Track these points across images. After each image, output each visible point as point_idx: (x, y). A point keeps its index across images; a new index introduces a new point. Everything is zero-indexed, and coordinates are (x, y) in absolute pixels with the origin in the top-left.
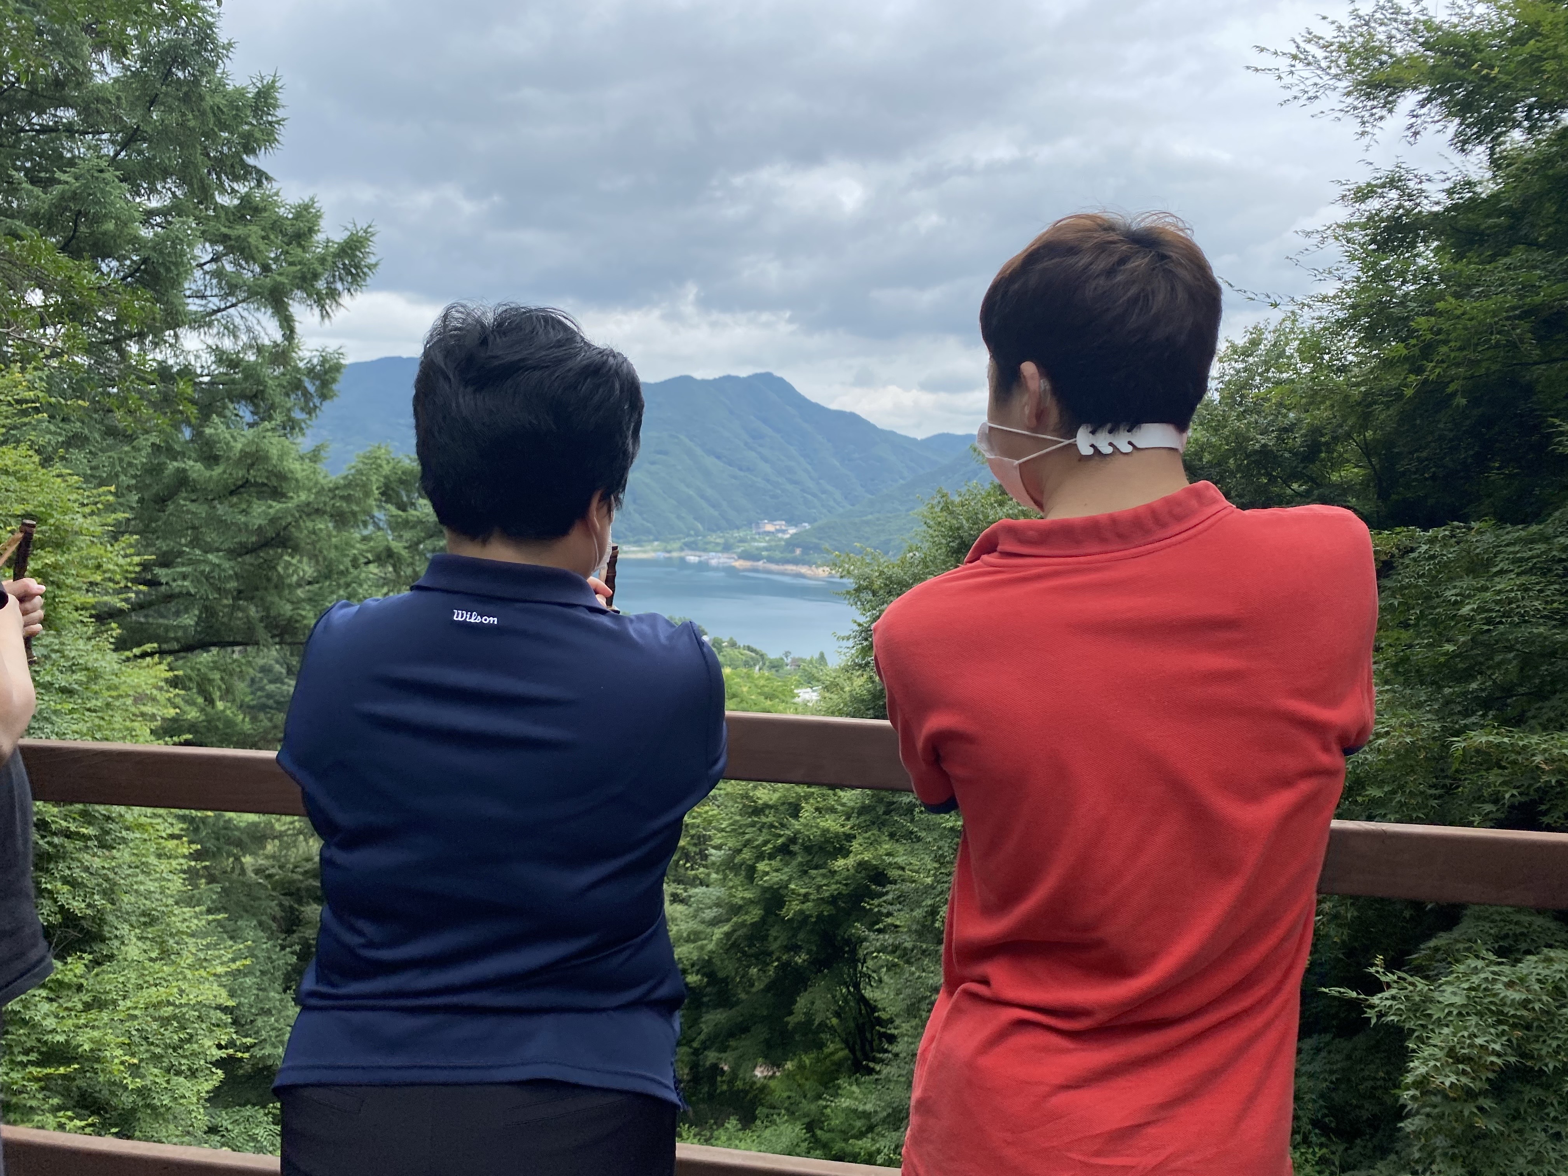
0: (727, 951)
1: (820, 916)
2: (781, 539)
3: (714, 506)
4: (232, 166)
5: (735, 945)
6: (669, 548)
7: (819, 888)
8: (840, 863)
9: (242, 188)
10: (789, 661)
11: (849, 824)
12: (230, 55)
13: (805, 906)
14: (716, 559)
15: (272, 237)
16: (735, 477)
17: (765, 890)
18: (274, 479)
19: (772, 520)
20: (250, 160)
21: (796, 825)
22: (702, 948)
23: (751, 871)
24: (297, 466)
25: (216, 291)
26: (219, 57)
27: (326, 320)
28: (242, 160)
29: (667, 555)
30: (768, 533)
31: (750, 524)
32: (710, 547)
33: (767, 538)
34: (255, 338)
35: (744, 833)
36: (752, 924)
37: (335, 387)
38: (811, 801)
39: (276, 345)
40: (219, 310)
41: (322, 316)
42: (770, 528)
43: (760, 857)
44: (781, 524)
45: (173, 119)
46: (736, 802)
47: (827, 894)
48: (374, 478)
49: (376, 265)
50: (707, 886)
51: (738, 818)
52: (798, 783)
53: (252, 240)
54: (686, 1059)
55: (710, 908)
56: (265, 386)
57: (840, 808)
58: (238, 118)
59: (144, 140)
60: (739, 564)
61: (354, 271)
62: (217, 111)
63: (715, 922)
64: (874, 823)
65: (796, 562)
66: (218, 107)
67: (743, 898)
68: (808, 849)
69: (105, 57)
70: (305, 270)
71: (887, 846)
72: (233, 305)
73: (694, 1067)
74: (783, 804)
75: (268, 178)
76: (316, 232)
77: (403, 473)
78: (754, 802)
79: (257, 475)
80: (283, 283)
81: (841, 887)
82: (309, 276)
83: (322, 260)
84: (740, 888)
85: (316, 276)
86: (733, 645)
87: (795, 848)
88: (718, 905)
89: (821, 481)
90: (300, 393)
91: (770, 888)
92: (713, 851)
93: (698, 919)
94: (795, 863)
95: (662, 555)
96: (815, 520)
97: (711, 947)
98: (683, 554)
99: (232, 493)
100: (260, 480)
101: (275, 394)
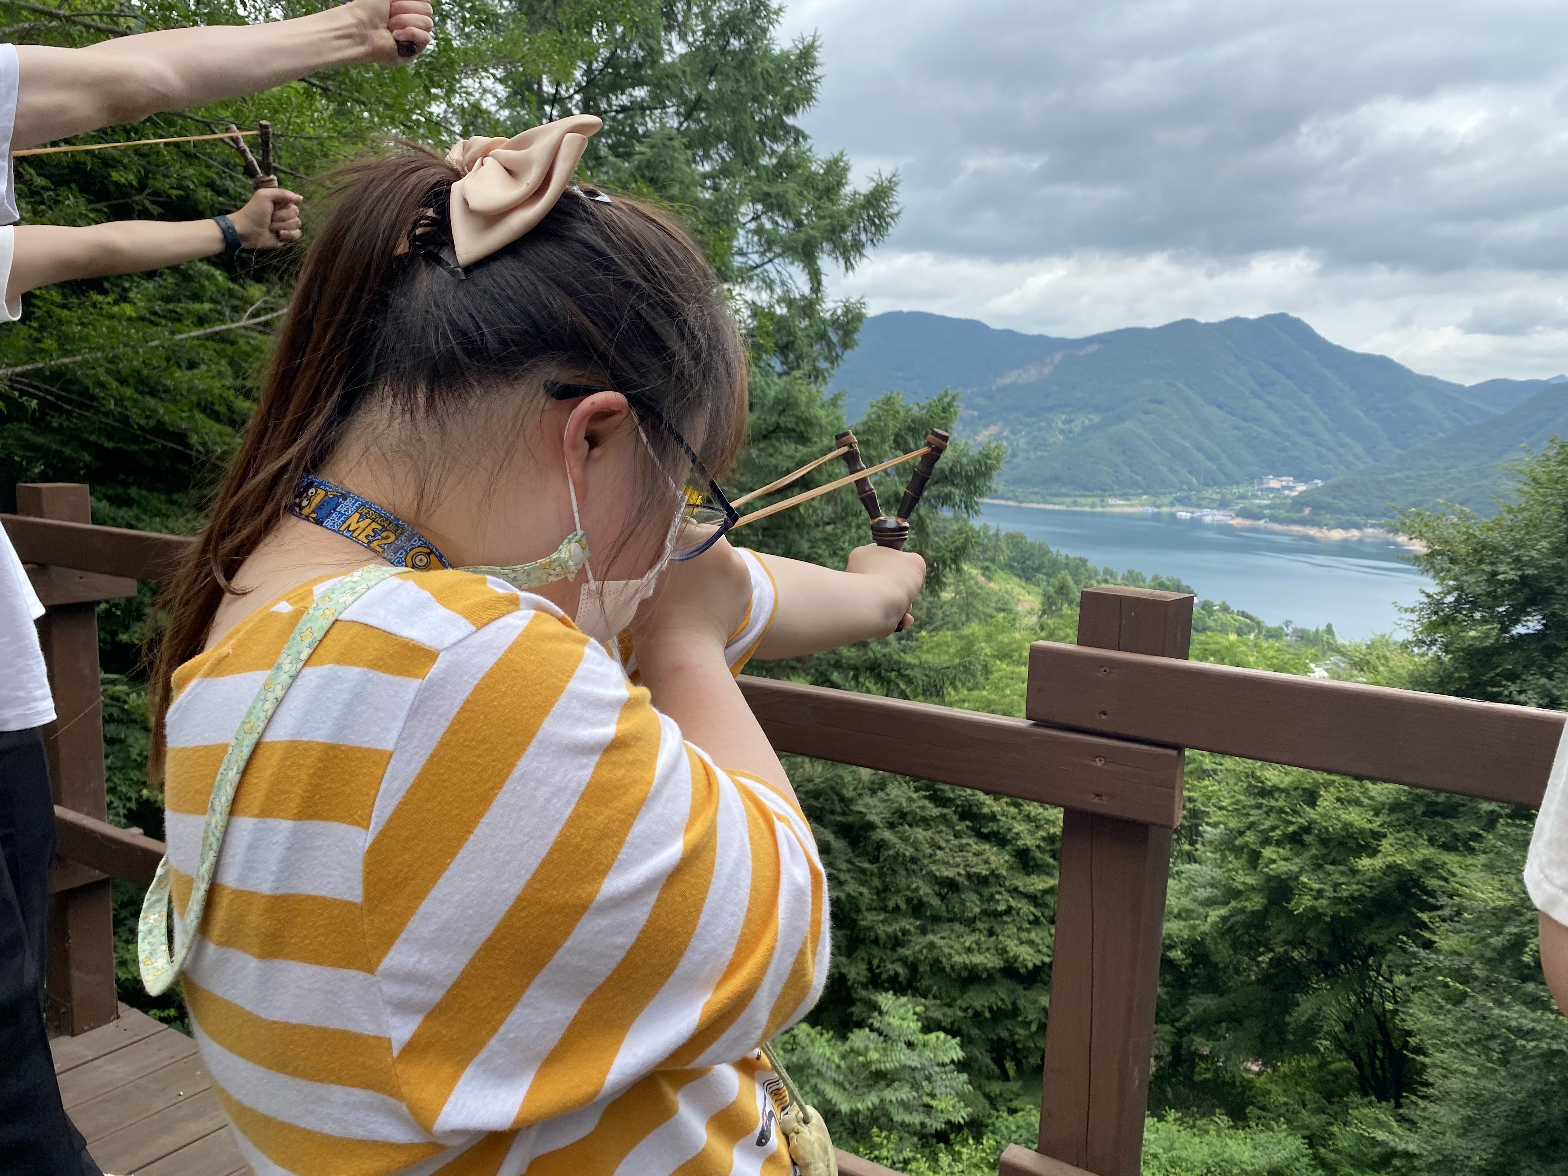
0: (1223, 934)
1: (1335, 917)
2: (1287, 497)
3: (1211, 459)
4: (774, 128)
5: (1230, 930)
6: (1158, 502)
7: (1336, 886)
8: (1364, 863)
9: (780, 148)
10: (1290, 631)
11: (1378, 821)
12: (780, 19)
13: (1317, 903)
14: (1211, 516)
15: (805, 193)
16: (1238, 428)
17: (1269, 878)
18: (801, 425)
19: (1278, 475)
20: (789, 120)
21: (1312, 814)
22: (1193, 928)
23: (1254, 858)
24: (821, 413)
25: (756, 248)
26: (770, 22)
27: (850, 272)
28: (782, 121)
29: (1156, 510)
30: (1272, 490)
31: (1252, 479)
32: (1204, 503)
33: (1271, 495)
34: (788, 291)
35: (1248, 815)
36: (1253, 912)
37: (856, 336)
38: (1332, 789)
39: (803, 297)
40: (758, 266)
41: (847, 269)
42: (1274, 484)
43: (1266, 841)
44: (1287, 480)
45: (729, 86)
46: (1240, 780)
47: (1345, 894)
48: (891, 424)
49: (897, 214)
50: (1200, 863)
51: (1242, 798)
52: (1316, 769)
53: (790, 196)
54: (1169, 1037)
55: (1205, 887)
56: (795, 337)
57: (1366, 801)
58: (784, 81)
59: (703, 109)
60: (1237, 522)
61: (877, 221)
62: (766, 74)
63: (1210, 903)
64: (1409, 823)
65: (1303, 522)
66: (768, 72)
67: (1243, 883)
68: (1324, 841)
69: (674, 37)
70: (835, 222)
71: (1425, 852)
72: (771, 260)
73: (1176, 1049)
74: (1296, 789)
75: (805, 137)
76: (843, 185)
77: (913, 421)
78: (1262, 782)
79: (787, 421)
80: (815, 237)
81: (1364, 889)
82: (838, 228)
83: (851, 212)
84: (1240, 872)
85: (844, 229)
86: (1225, 609)
87: (1308, 838)
88: (1212, 886)
89: (1340, 434)
90: (824, 343)
91: (1277, 877)
92: (1208, 829)
93: (1190, 897)
94: (1307, 855)
95: (1150, 510)
96: (1329, 476)
97: (1205, 928)
98: (1174, 509)
99: (765, 437)
100: (789, 426)
101: (802, 343)
